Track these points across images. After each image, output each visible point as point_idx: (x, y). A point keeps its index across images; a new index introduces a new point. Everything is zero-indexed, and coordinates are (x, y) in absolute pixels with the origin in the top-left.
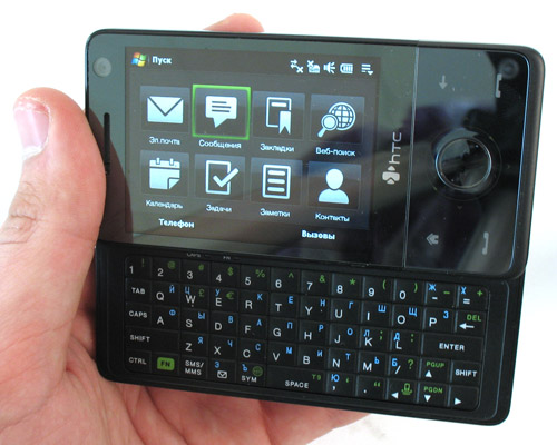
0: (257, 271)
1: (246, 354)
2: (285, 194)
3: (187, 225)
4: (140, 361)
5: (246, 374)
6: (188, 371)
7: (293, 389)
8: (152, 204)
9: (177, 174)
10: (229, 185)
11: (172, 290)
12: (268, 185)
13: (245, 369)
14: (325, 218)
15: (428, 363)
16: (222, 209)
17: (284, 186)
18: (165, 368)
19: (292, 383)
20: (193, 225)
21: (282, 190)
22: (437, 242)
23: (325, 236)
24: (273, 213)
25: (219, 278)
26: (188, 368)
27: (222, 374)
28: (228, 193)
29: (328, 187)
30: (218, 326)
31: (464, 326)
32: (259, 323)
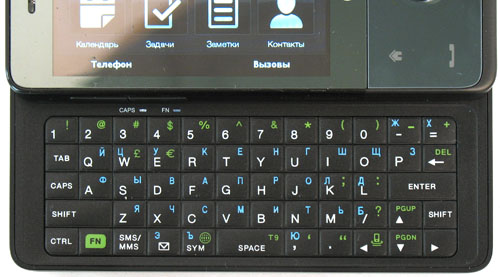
0: (200, 123)
1: (191, 218)
2: (233, 23)
3: (123, 65)
4: (64, 240)
5: (192, 243)
6: (122, 247)
7: (247, 254)
8: (83, 45)
9: (112, 10)
10: (171, 18)
11: (102, 153)
12: (214, 15)
13: (191, 237)
14: (278, 45)
15: (398, 208)
16: (163, 45)
17: (232, 15)
18: (94, 246)
19: (246, 247)
20: (130, 65)
21: (230, 19)
22: (400, 59)
23: (279, 65)
24: (221, 45)
25: (157, 135)
26: (123, 243)
27: (164, 246)
28: (170, 26)
29: (279, 12)
30: (157, 190)
31: (433, 162)
32: (205, 181)
